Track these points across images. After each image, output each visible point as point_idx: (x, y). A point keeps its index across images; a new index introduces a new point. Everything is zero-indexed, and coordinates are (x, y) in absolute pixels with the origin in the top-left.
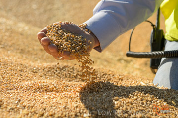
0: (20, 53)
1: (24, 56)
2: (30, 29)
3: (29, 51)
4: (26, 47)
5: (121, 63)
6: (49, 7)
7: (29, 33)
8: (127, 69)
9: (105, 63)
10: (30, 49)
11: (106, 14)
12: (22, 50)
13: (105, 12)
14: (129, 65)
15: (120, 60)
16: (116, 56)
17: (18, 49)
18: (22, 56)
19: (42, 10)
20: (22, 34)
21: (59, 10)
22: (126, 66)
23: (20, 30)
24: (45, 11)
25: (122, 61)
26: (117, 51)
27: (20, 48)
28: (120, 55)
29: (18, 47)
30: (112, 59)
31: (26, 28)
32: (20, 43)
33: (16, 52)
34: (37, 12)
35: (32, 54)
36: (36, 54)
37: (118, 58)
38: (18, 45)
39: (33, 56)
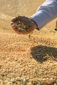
0: (3, 29)
1: (5, 31)
2: (7, 17)
3: (7, 28)
4: (6, 26)
5: (51, 33)
6: (16, 6)
7: (7, 19)
8: (55, 36)
9: (44, 33)
10: (8, 27)
11: (41, 12)
12: (4, 28)
13: (41, 11)
14: (55, 34)
15: (51, 32)
16: (49, 30)
17: (2, 28)
18: (4, 31)
19: (12, 8)
20: (4, 20)
21: (21, 7)
22: (54, 35)
23: (3, 18)
24: (14, 8)
25: (52, 32)
26: (50, 27)
27: (3, 27)
28: (51, 29)
29: (2, 27)
30: (47, 31)
31: (6, 17)
32: (3, 24)
33: (2, 29)
34: (10, 9)
35: (9, 30)
36: (11, 30)
37: (50, 31)
38: (2, 25)
39: (10, 31)
